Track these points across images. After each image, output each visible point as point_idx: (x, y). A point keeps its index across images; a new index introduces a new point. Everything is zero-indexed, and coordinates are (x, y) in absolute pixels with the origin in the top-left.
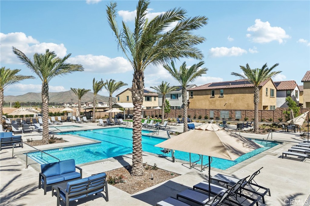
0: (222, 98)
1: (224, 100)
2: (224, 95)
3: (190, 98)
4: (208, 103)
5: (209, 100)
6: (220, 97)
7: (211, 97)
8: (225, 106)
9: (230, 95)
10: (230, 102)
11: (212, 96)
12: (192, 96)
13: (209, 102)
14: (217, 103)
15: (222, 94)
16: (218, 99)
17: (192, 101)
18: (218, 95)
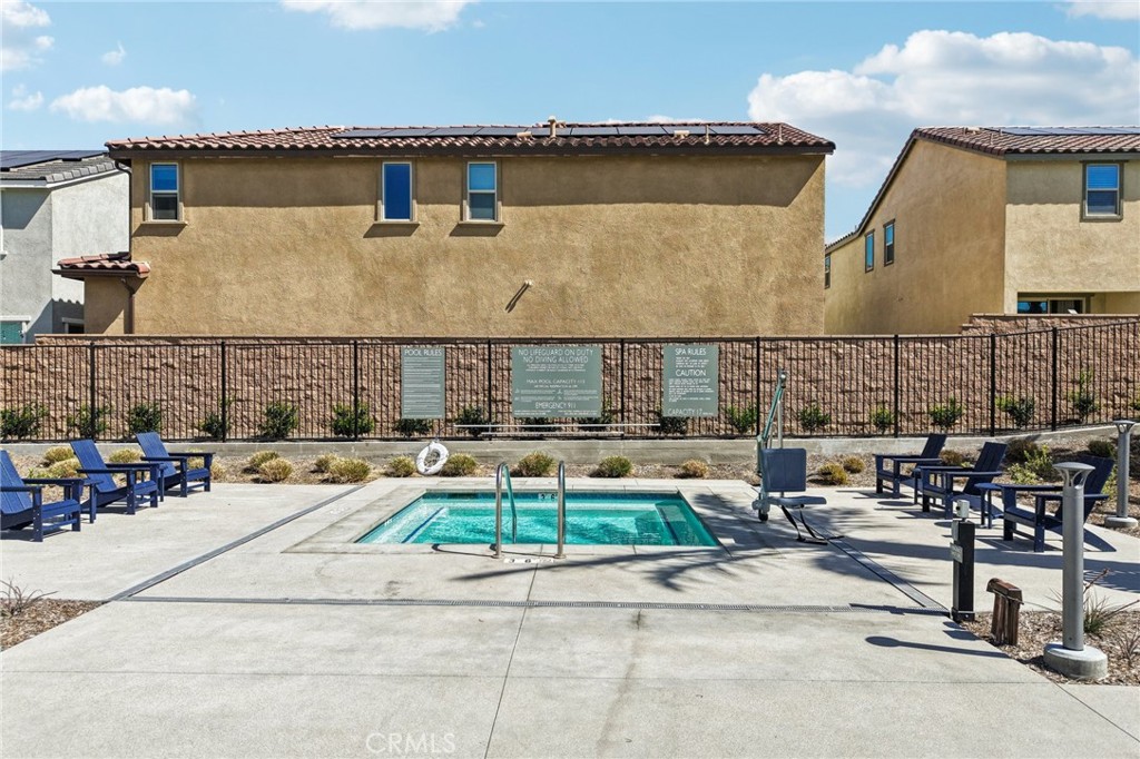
0: (487, 241)
1: (506, 254)
2: (505, 213)
3: (145, 230)
4: (342, 282)
5: (354, 257)
6: (462, 230)
7: (376, 231)
8: (510, 307)
9: (561, 209)
10: (560, 277)
11: (383, 219)
12: (166, 206)
13: (360, 275)
14: (441, 282)
15: (482, 203)
16: (446, 253)
17: (173, 258)
18: (451, 212)
